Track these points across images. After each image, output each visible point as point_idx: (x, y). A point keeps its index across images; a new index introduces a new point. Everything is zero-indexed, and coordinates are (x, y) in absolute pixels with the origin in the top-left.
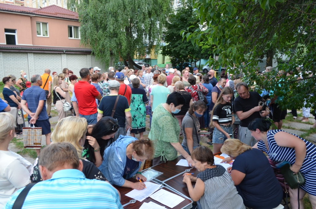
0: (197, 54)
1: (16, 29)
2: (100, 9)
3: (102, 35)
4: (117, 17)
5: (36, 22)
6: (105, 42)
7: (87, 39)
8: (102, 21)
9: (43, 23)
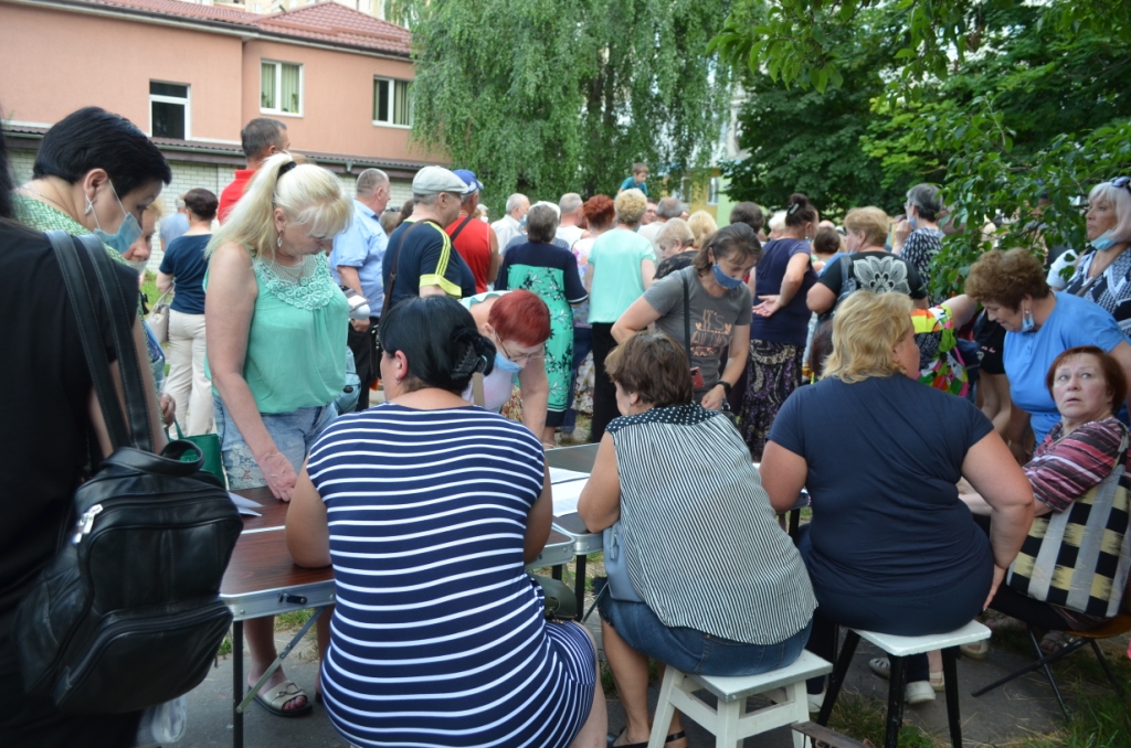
0: (866, 192)
1: (189, 85)
2: (488, 8)
3: (491, 110)
4: (552, 41)
5: (262, 59)
6: (500, 133)
7: (437, 122)
8: (496, 53)
9: (286, 66)
